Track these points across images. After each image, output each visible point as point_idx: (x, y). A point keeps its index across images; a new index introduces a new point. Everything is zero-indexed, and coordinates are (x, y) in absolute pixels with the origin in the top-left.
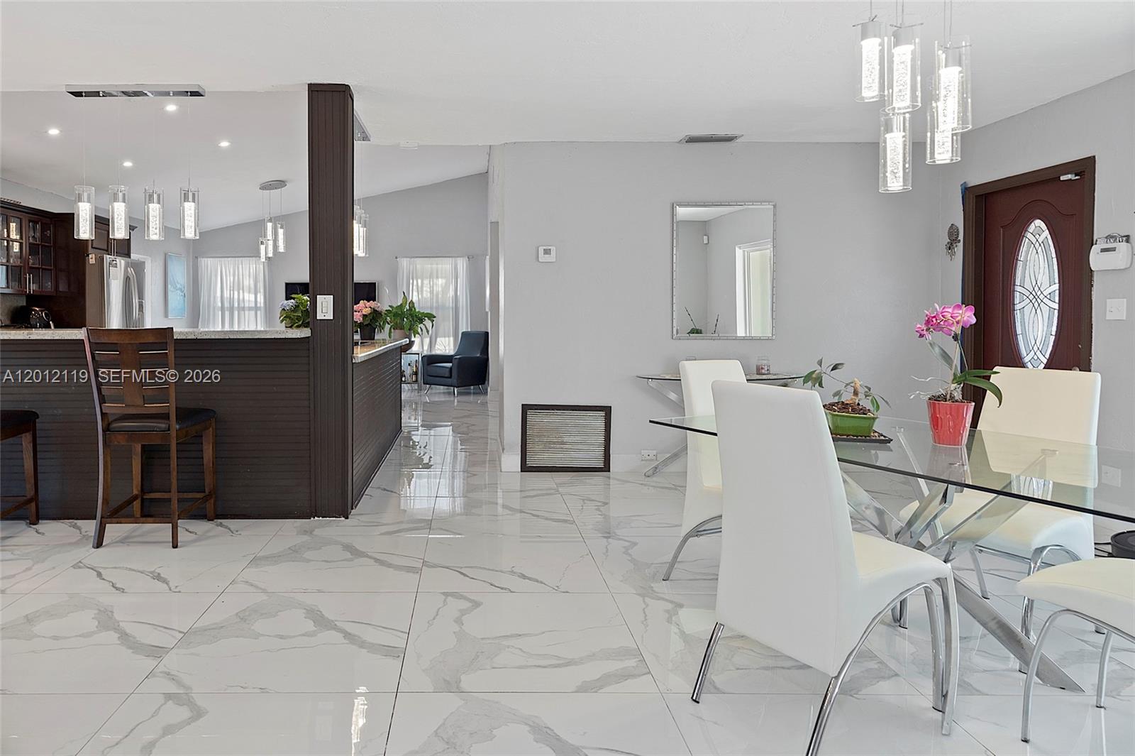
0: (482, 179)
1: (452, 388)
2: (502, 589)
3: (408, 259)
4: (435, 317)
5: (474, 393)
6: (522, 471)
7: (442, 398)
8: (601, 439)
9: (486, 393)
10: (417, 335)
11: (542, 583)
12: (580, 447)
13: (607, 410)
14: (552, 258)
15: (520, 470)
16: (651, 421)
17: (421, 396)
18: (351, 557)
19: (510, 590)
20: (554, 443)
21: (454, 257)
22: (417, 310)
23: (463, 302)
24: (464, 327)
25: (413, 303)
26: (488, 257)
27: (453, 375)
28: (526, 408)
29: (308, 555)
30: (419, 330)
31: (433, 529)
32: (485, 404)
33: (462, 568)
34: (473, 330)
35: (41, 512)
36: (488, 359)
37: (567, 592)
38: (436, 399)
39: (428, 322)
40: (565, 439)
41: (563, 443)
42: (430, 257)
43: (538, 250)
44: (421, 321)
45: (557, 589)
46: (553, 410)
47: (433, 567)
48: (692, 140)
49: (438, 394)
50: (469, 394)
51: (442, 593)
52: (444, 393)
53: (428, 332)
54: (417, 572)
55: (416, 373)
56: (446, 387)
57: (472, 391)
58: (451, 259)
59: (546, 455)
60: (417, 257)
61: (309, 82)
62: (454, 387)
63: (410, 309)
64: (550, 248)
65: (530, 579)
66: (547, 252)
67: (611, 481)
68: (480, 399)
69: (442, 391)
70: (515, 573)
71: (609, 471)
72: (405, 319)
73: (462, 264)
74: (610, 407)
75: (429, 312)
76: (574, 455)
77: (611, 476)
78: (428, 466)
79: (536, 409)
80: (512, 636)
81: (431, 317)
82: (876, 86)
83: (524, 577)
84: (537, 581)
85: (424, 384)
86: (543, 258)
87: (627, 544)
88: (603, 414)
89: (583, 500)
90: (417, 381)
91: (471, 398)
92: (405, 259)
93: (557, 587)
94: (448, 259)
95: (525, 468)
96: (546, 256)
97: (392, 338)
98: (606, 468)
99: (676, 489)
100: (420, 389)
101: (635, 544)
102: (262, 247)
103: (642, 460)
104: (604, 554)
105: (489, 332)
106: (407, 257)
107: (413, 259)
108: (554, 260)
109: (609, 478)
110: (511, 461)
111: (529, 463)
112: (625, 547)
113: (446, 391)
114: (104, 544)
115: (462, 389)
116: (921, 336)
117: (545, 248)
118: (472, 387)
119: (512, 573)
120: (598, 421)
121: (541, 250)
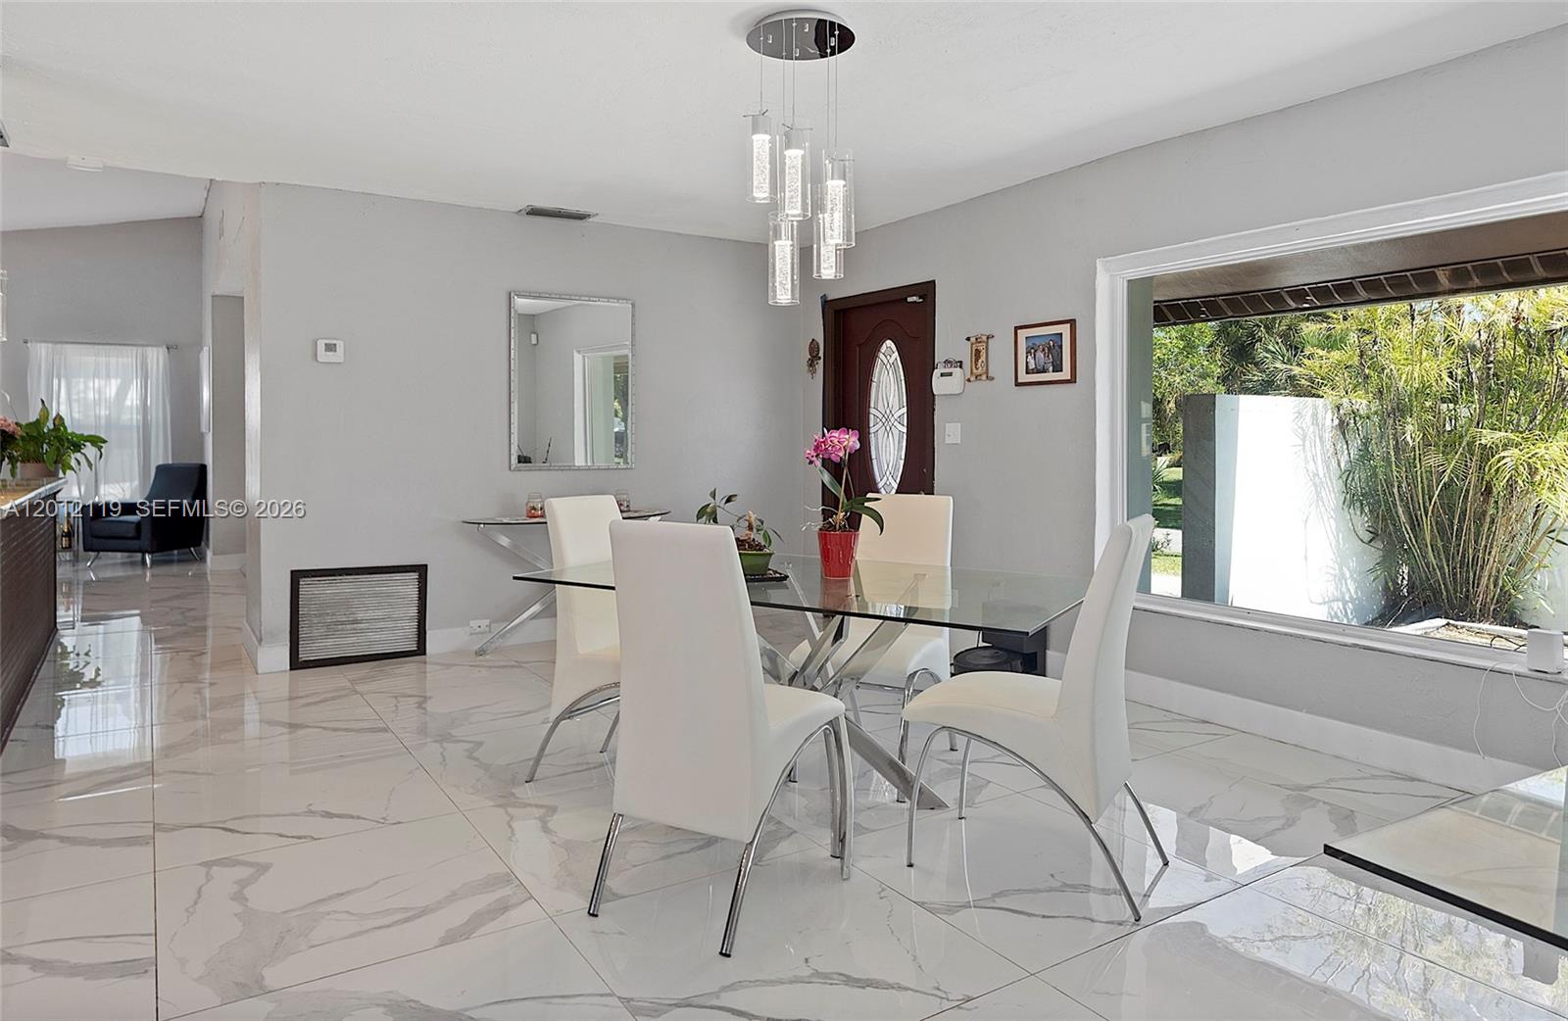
0: (192, 227)
1: (140, 555)
2: (299, 838)
3: (50, 345)
4: (105, 442)
5: (179, 561)
6: (291, 669)
7: (120, 573)
8: (414, 611)
9: (202, 559)
10: (68, 472)
11: (359, 818)
12: (381, 625)
13: (421, 570)
14: (338, 356)
15: (288, 668)
16: (515, 578)
17: (77, 571)
18: (11, 843)
19: (312, 838)
20: (343, 623)
21: (140, 345)
22: (69, 431)
23: (157, 422)
24: (161, 456)
25: (61, 419)
26: (206, 349)
27: (143, 534)
28: (297, 576)
30: (73, 463)
31: (159, 775)
32: (202, 576)
33: (224, 822)
34: (176, 462)
37: (399, 823)
38: (108, 574)
39: (90, 450)
40: (360, 616)
41: (356, 622)
42: (94, 344)
43: (316, 344)
44: (77, 447)
45: (383, 821)
46: (340, 575)
47: (173, 830)
48: (535, 212)
49: (111, 565)
50: (170, 562)
51: (199, 864)
52: (123, 564)
53: (90, 465)
54: (148, 843)
55: (69, 535)
56: (126, 554)
57: (176, 558)
58: (133, 348)
59: (330, 642)
60: (67, 343)
62: (144, 553)
63: (56, 428)
64: (334, 342)
65: (340, 817)
66: (330, 348)
67: (428, 666)
68: (191, 570)
69: (119, 561)
70: (315, 812)
71: (425, 654)
72: (45, 446)
73: (156, 357)
74: (426, 565)
75: (93, 433)
76: (372, 636)
77: (428, 660)
78: (94, 684)
79: (313, 576)
80: (330, 898)
81: (97, 441)
82: (766, 186)
83: (329, 815)
84: (352, 817)
85: (85, 550)
86: (324, 356)
87: (468, 746)
88: (415, 575)
89: (396, 697)
90: (70, 546)
91: (175, 569)
92: (43, 345)
93: (383, 818)
94: (129, 348)
95: (296, 663)
96: (328, 353)
97: (19, 476)
98: (421, 650)
99: (521, 667)
100: (76, 560)
101: (481, 744)
103: (471, 634)
104: (441, 764)
105: (209, 462)
106: (45, 342)
107: (59, 346)
108: (341, 360)
109: (425, 663)
110: (277, 655)
111: (303, 656)
112: (467, 750)
113: (126, 560)
115: (158, 556)
116: (811, 462)
117: (326, 341)
118: (176, 552)
119: (311, 813)
120: (408, 585)
121: (321, 345)
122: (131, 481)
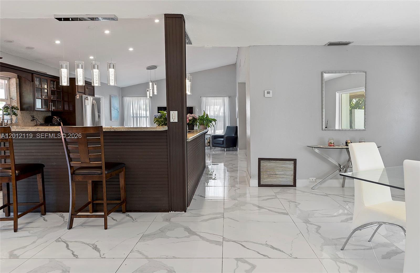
0: (233, 67)
1: (223, 148)
2: (264, 256)
3: (205, 98)
4: (216, 120)
5: (232, 150)
6: (258, 187)
7: (220, 152)
8: (292, 173)
9: (237, 150)
10: (209, 127)
11: (282, 251)
12: (283, 176)
13: (295, 161)
14: (270, 95)
15: (258, 186)
17: (211, 151)
18: (189, 234)
19: (268, 257)
20: (272, 175)
21: (223, 97)
22: (209, 118)
23: (227, 116)
24: (228, 124)
25: (208, 115)
26: (237, 97)
27: (224, 143)
28: (260, 160)
29: (168, 233)
30: (210, 125)
31: (225, 218)
32: (237, 155)
33: (242, 242)
34: (231, 125)
35: (47, 209)
36: (237, 137)
37: (296, 258)
38: (217, 153)
39: (213, 123)
40: (277, 173)
41: (276, 174)
42: (214, 97)
43: (264, 92)
44: (211, 122)
45: (291, 255)
46: (271, 160)
47: (228, 241)
48: (331, 44)
49: (217, 151)
50: (230, 150)
51: (234, 258)
52: (220, 150)
53: (213, 126)
54: (221, 245)
55: (209, 142)
56: (221, 148)
57: (231, 149)
58: (222, 97)
59: (269, 180)
60: (209, 97)
61: (165, 13)
62: (224, 148)
63: (207, 117)
64: (269, 91)
65: (276, 249)
66: (268, 93)
68: (234, 153)
69: (219, 149)
70: (268, 245)
71: (296, 187)
72: (205, 121)
73: (226, 99)
74: (296, 159)
75: (214, 118)
76: (280, 179)
77: (297, 189)
78: (214, 179)
79: (264, 160)
81: (215, 120)
83: (273, 248)
84: (280, 251)
85: (213, 147)
86: (266, 95)
88: (293, 162)
89: (289, 201)
90: (210, 145)
91: (231, 152)
92: (204, 98)
93: (291, 254)
94: (221, 97)
95: (260, 185)
96: (268, 94)
97: (200, 129)
98: (295, 185)
99: (328, 196)
100: (211, 149)
101: (320, 227)
102: (148, 93)
103: (310, 182)
104: (307, 233)
105: (238, 126)
106: (204, 97)
107: (207, 98)
108: (271, 96)
109: (296, 190)
110: (255, 182)
111: (262, 183)
112: (315, 228)
113: (221, 149)
114: (73, 227)
115: (227, 149)
117: (267, 91)
118: (231, 148)
119: (267, 245)
120: (290, 165)
121: (266, 92)
122: (222, 130)
